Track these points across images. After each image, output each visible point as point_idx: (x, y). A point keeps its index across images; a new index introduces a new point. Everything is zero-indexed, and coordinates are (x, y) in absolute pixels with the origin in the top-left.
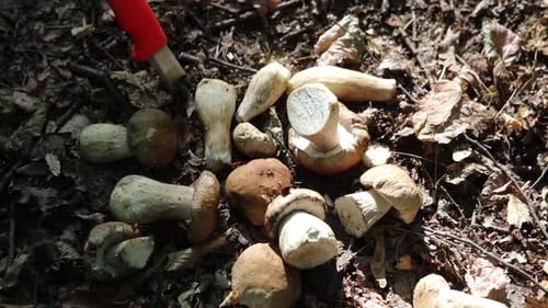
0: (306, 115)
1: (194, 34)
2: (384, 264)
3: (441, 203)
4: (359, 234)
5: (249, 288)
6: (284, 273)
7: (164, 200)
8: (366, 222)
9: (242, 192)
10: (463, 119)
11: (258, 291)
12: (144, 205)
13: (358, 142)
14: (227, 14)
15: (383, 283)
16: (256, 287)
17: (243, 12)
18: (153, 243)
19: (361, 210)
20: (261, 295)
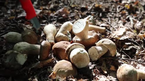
0: (78, 28)
1: (45, 21)
2: (106, 68)
3: (123, 56)
4: (96, 59)
5: (59, 69)
6: (71, 65)
7: (32, 47)
8: (99, 53)
9: (58, 47)
10: (127, 36)
11: (62, 70)
12: (25, 48)
13: (95, 35)
14: (55, 18)
15: (106, 72)
16: (62, 69)
17: (59, 17)
18: (27, 57)
19: (97, 49)
20: (63, 71)
